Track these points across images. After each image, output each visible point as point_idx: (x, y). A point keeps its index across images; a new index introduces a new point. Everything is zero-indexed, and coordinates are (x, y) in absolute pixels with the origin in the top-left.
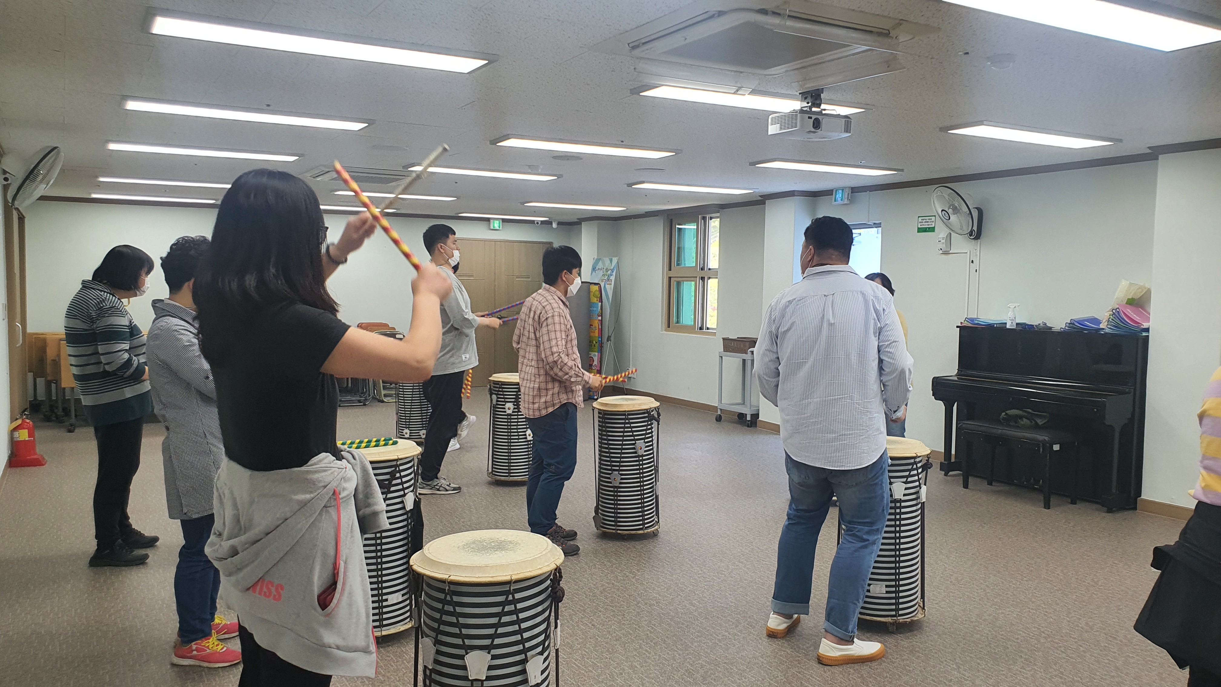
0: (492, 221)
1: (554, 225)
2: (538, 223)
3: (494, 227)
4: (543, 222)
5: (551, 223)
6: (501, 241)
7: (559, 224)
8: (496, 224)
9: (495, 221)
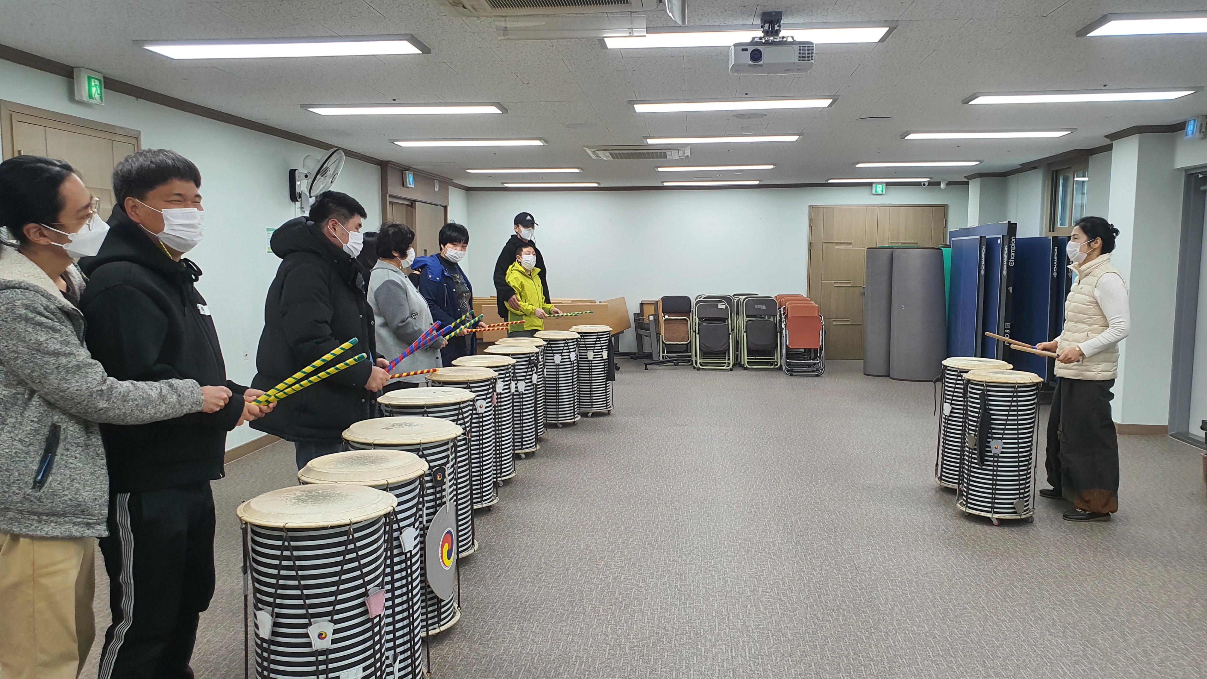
0: (874, 185)
1: (942, 186)
2: (924, 185)
3: (876, 192)
4: (930, 184)
5: (939, 184)
6: (885, 206)
7: (949, 184)
8: (879, 189)
9: (878, 186)
